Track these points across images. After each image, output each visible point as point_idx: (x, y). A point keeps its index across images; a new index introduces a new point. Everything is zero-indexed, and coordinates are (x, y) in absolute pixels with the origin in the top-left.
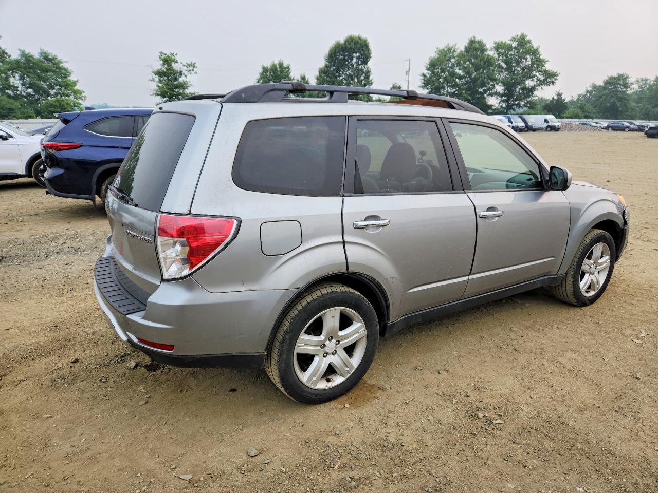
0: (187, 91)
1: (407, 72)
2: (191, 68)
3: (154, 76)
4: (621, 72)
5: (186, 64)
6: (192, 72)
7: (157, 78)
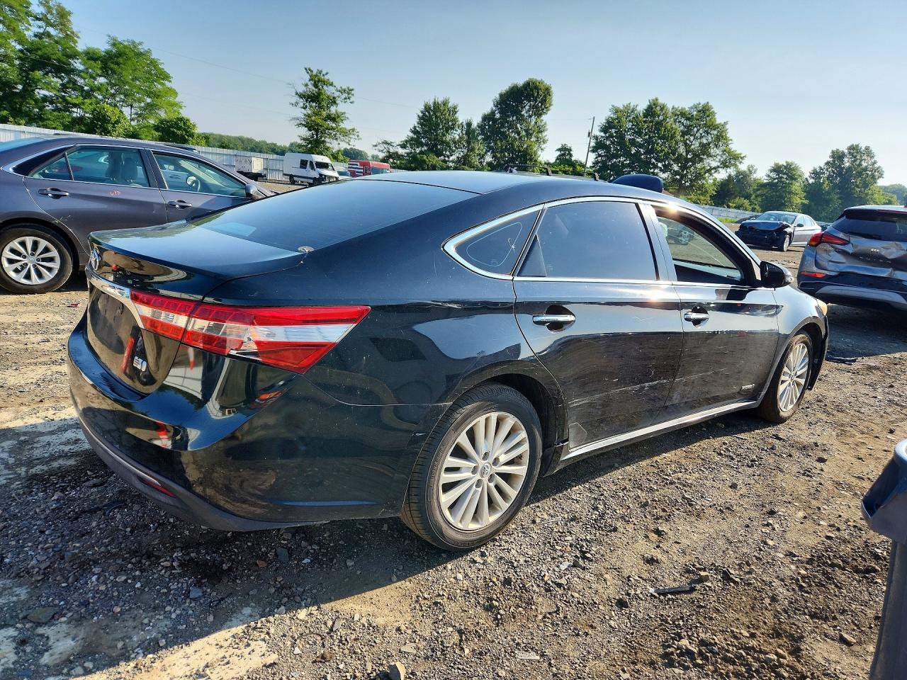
0: (342, 125)
1: (589, 133)
2: (345, 95)
3: (298, 99)
4: (790, 161)
5: (339, 89)
6: (348, 100)
7: (301, 102)
